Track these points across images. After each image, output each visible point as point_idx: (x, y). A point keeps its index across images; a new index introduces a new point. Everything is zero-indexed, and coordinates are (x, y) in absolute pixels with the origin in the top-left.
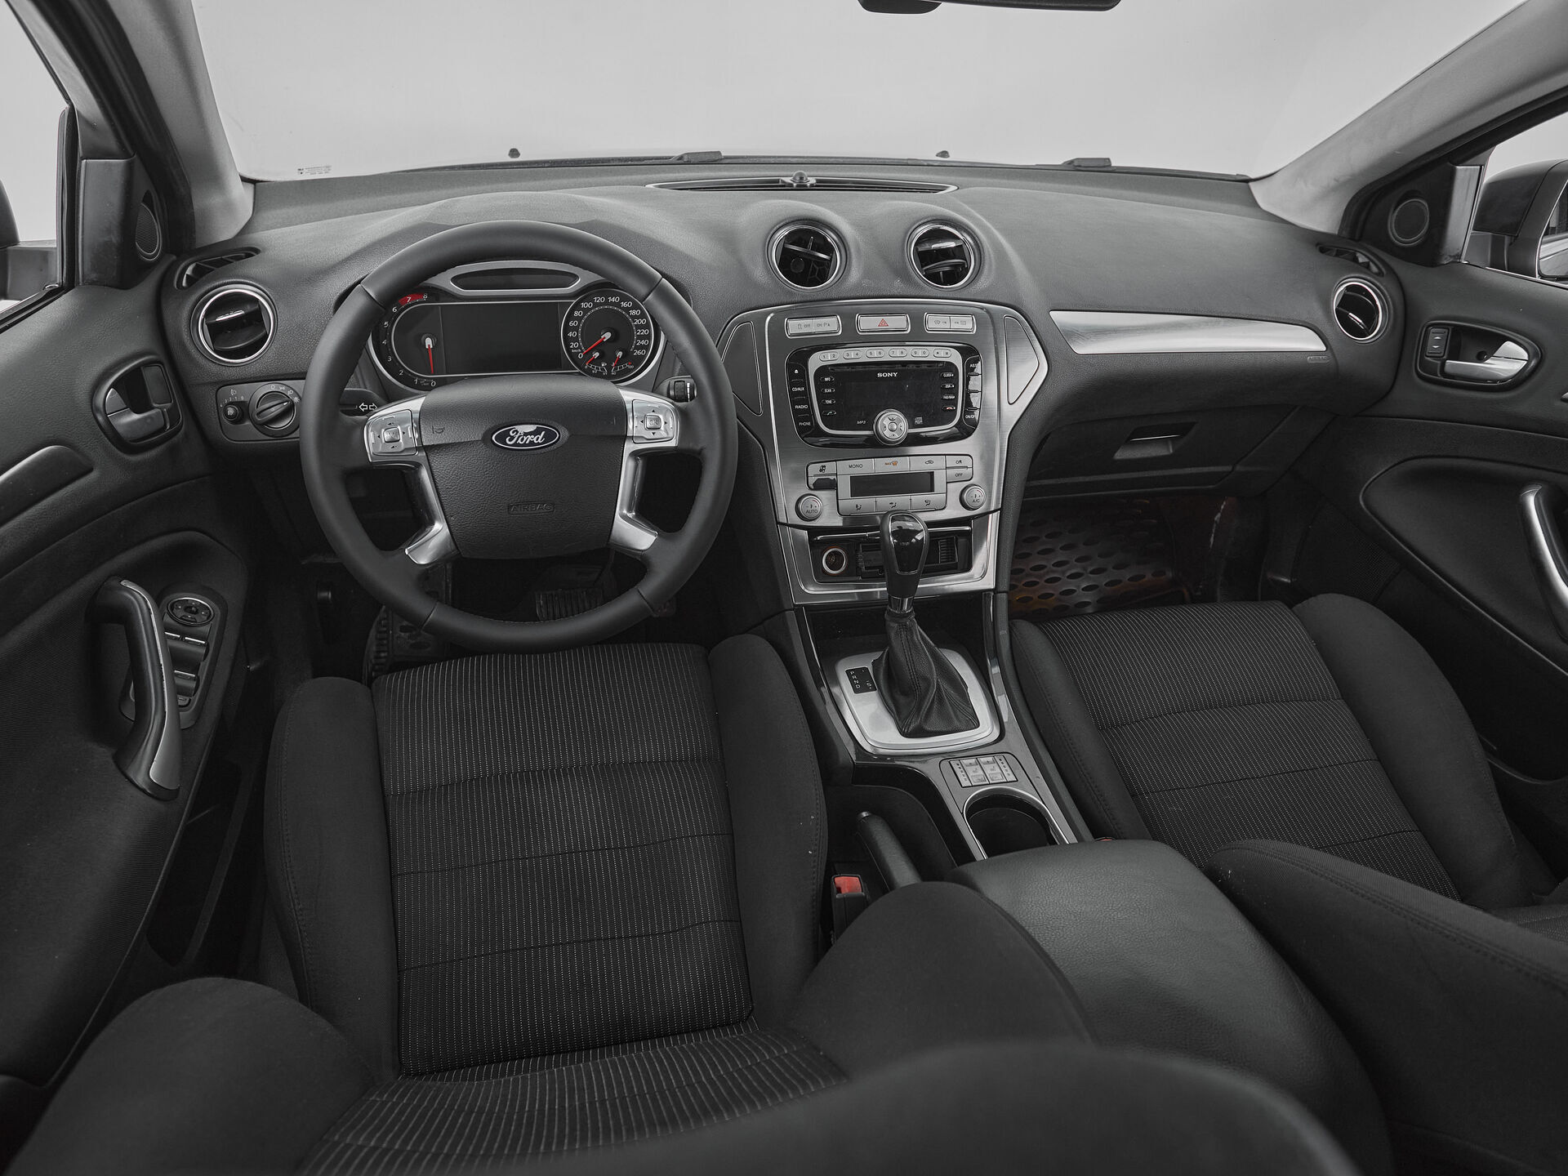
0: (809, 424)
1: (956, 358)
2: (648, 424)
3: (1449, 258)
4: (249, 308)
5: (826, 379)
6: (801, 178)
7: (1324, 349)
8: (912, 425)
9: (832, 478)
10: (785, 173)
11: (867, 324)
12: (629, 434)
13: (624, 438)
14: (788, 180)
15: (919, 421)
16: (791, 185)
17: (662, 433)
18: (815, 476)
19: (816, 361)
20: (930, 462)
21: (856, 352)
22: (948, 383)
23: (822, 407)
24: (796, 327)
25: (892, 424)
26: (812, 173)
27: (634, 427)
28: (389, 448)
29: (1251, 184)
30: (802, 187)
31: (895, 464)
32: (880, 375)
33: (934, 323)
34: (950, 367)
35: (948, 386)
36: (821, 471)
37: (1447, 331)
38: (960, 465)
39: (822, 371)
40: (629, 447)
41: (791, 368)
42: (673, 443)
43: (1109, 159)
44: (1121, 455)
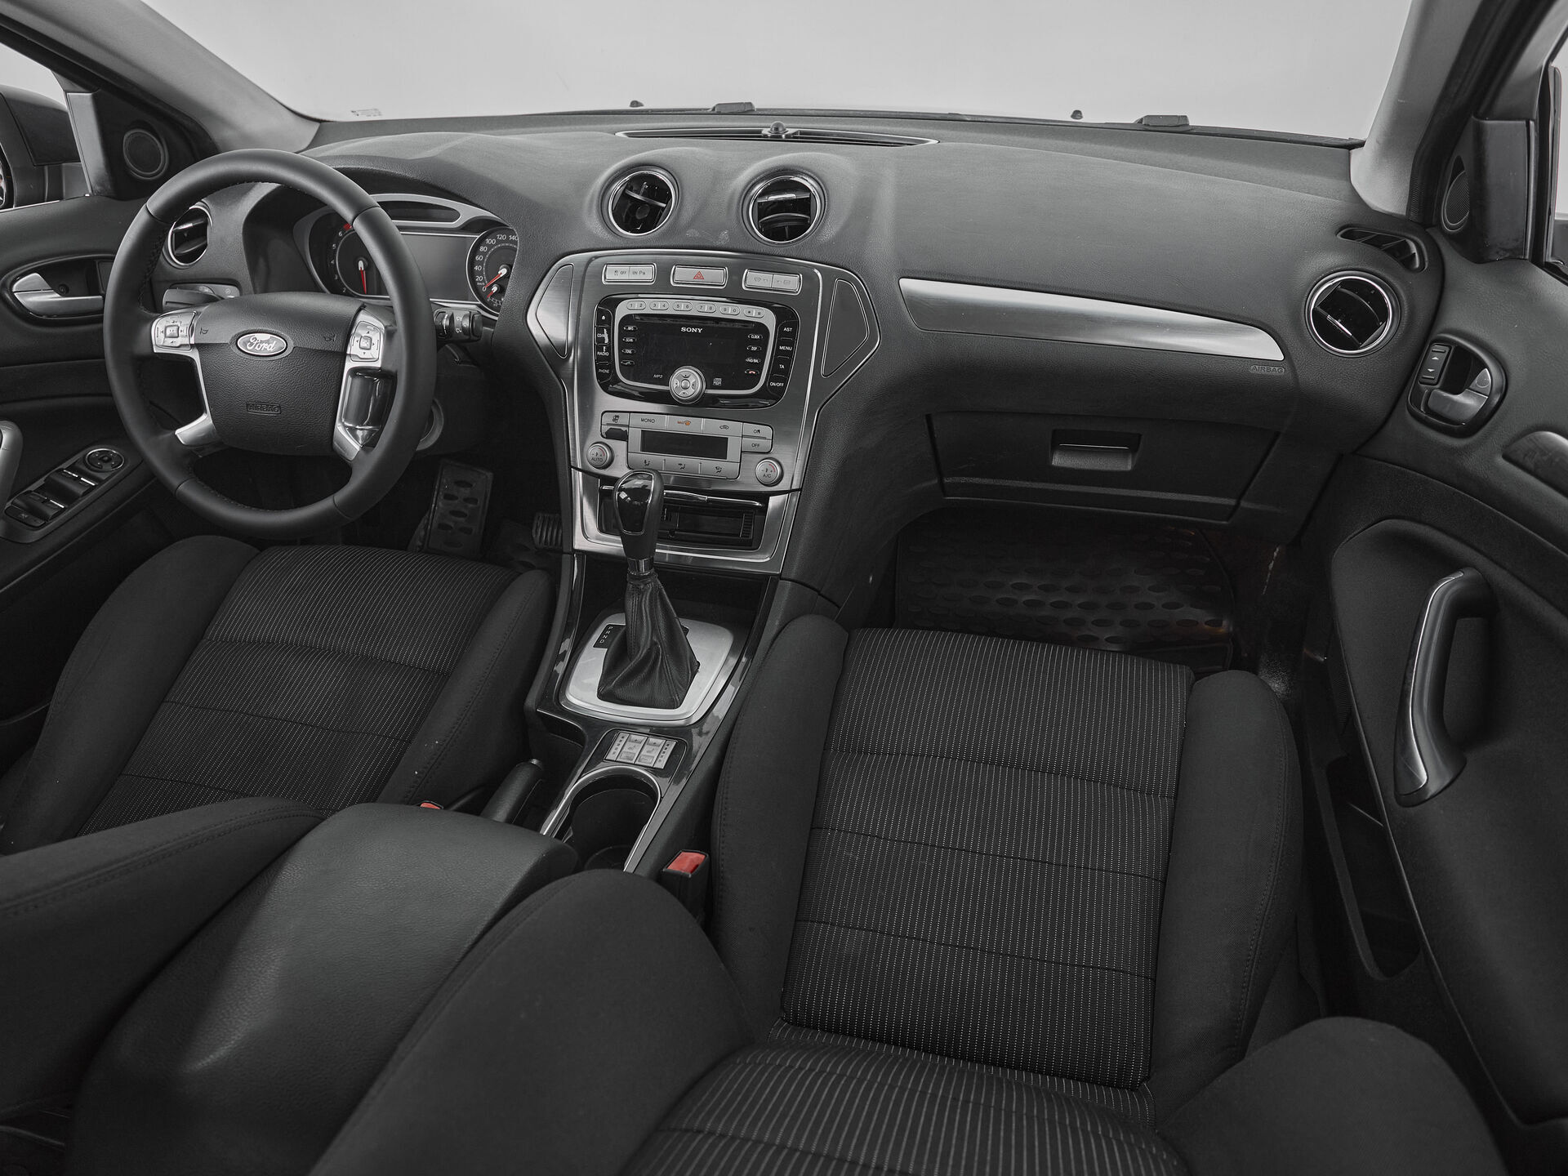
0: (607, 372)
1: (768, 318)
2: (364, 344)
3: (1501, 252)
4: (199, 222)
5: (629, 328)
6: (777, 129)
7: (1281, 357)
8: (710, 386)
9: (624, 429)
10: (763, 124)
11: (682, 275)
12: (348, 352)
13: (343, 355)
14: (765, 131)
15: (718, 381)
16: (766, 136)
17: (368, 354)
18: (608, 424)
19: (622, 311)
20: (725, 427)
21: (663, 304)
22: (754, 346)
23: (622, 356)
24: (614, 275)
25: (687, 382)
26: (790, 125)
27: (354, 348)
28: (169, 342)
29: (1353, 152)
30: (776, 138)
31: (688, 423)
32: (683, 329)
33: (754, 280)
34: (761, 328)
35: (754, 349)
36: (614, 420)
37: (1447, 349)
38: (757, 435)
39: (627, 320)
40: (349, 365)
41: (600, 313)
42: (378, 364)
43: (1186, 117)
44: (1058, 460)
